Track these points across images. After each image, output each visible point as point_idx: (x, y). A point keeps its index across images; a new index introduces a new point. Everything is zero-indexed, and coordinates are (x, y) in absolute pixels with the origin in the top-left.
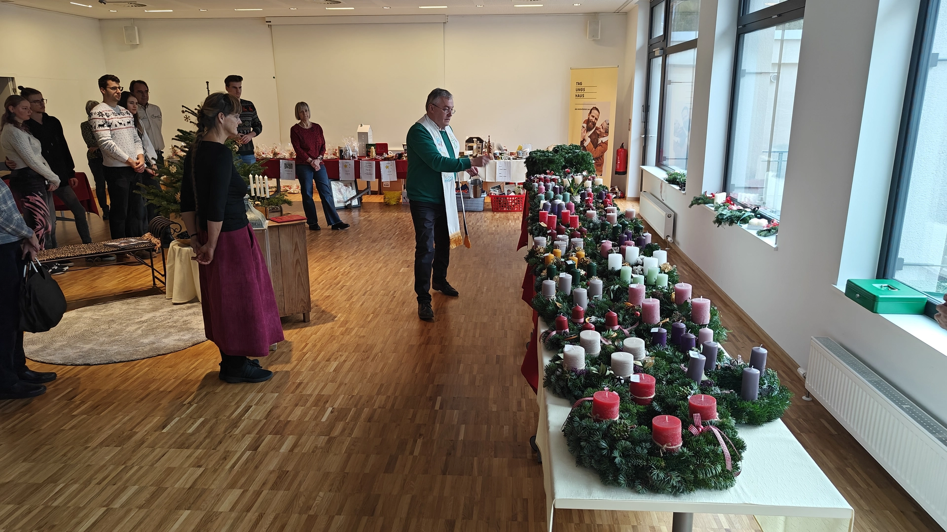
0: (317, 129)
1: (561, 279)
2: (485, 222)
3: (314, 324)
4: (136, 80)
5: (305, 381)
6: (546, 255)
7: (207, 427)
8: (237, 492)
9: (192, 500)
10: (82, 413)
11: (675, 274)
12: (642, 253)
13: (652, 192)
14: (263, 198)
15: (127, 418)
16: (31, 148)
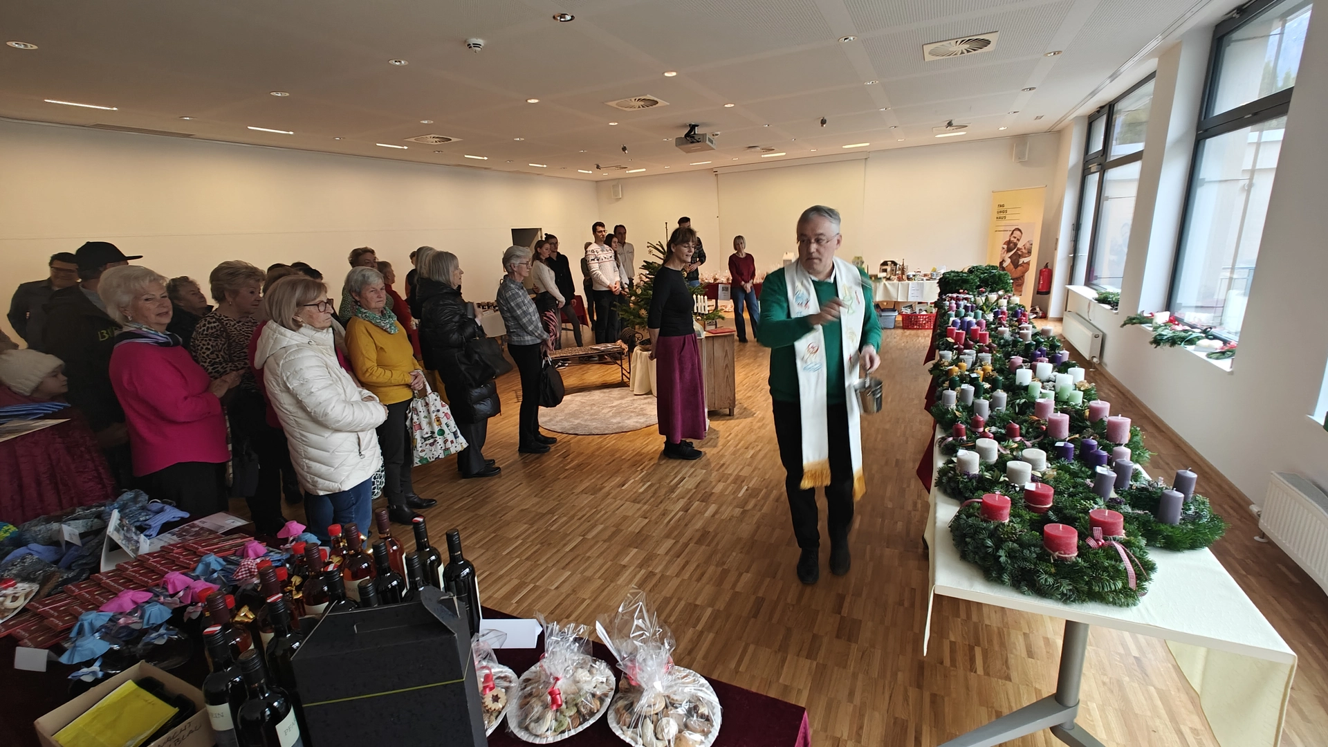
0: (750, 258)
1: (963, 389)
2: (895, 338)
3: (738, 418)
4: (618, 225)
5: (727, 463)
6: (949, 368)
7: (653, 489)
8: (670, 542)
9: (639, 542)
10: (571, 468)
11: (1093, 392)
12: (1056, 370)
13: (1078, 312)
14: (703, 314)
15: (599, 475)
16: (549, 277)
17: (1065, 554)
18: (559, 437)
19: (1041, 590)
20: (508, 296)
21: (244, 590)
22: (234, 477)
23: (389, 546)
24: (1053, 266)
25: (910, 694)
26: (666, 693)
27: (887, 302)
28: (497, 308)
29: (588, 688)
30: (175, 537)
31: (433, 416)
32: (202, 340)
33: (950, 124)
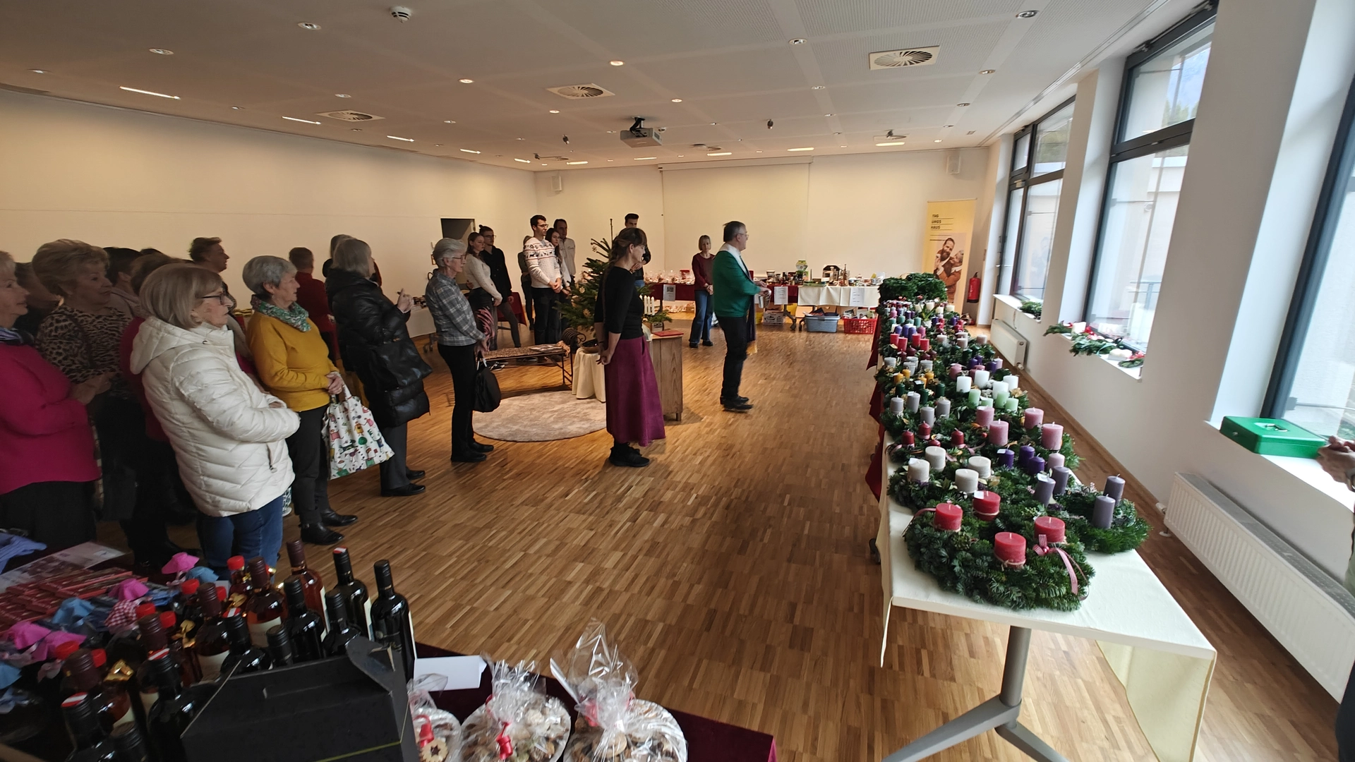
1: (909, 397)
2: (837, 342)
3: (685, 423)
4: (559, 218)
5: (676, 470)
6: (895, 374)
7: (599, 499)
8: (618, 554)
9: (585, 555)
10: (510, 478)
11: (1025, 399)
12: (992, 377)
13: (1004, 320)
14: (650, 316)
15: (541, 485)
16: (483, 273)
17: (1014, 562)
18: (496, 445)
19: (992, 598)
20: (439, 293)
21: (119, 639)
22: (105, 497)
23: (303, 581)
24: (981, 277)
25: (862, 701)
26: (629, 731)
27: (830, 306)
28: (425, 304)
29: (540, 732)
30: (26, 575)
31: (354, 423)
32: (51, 343)
33: (890, 134)
